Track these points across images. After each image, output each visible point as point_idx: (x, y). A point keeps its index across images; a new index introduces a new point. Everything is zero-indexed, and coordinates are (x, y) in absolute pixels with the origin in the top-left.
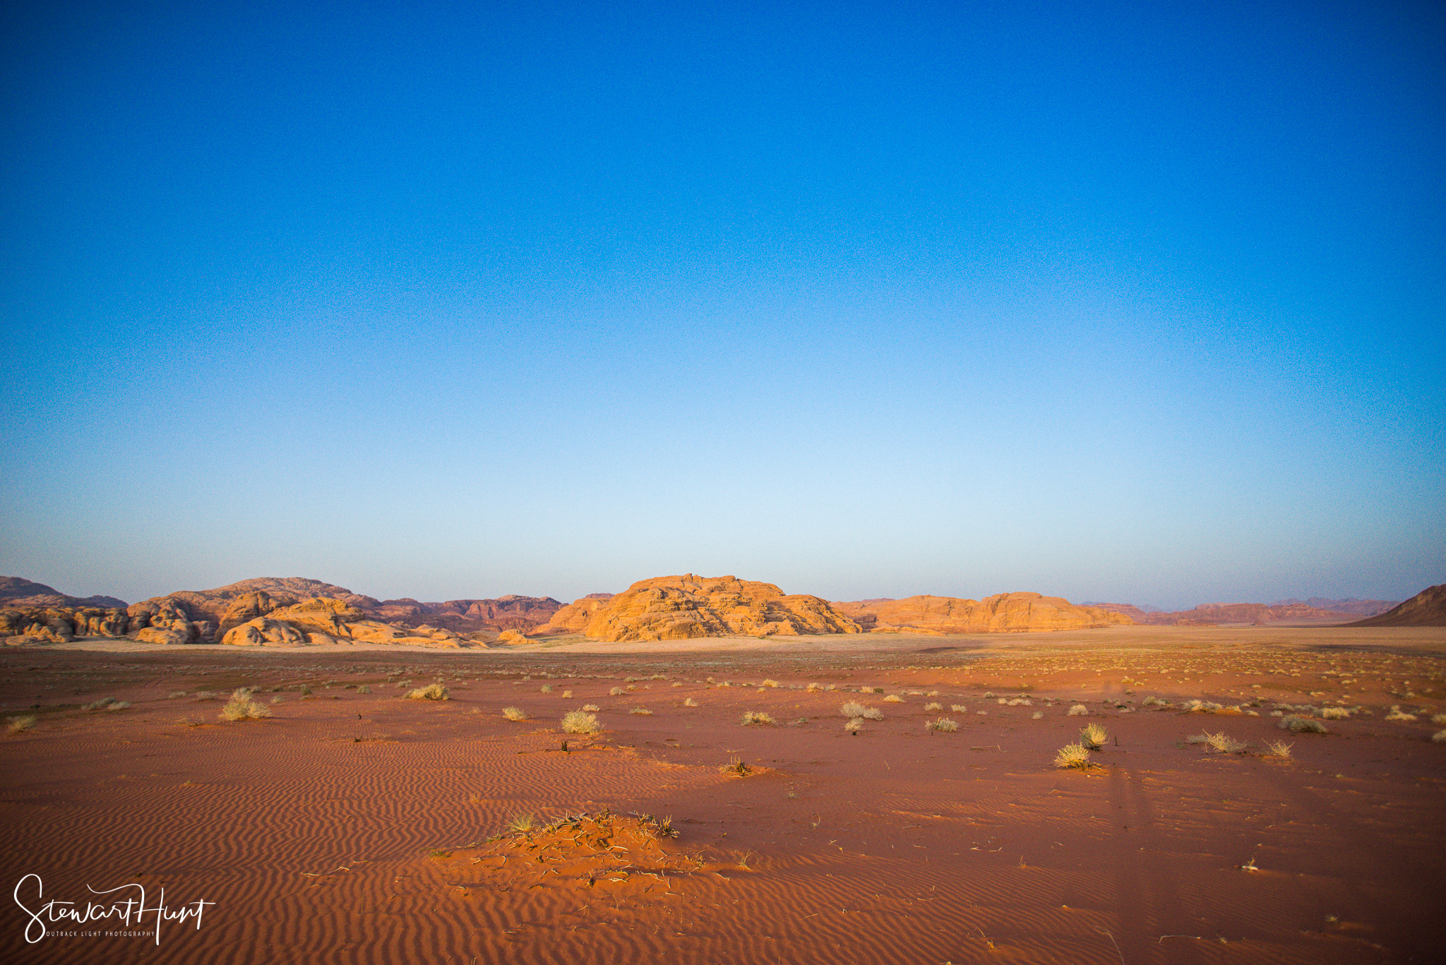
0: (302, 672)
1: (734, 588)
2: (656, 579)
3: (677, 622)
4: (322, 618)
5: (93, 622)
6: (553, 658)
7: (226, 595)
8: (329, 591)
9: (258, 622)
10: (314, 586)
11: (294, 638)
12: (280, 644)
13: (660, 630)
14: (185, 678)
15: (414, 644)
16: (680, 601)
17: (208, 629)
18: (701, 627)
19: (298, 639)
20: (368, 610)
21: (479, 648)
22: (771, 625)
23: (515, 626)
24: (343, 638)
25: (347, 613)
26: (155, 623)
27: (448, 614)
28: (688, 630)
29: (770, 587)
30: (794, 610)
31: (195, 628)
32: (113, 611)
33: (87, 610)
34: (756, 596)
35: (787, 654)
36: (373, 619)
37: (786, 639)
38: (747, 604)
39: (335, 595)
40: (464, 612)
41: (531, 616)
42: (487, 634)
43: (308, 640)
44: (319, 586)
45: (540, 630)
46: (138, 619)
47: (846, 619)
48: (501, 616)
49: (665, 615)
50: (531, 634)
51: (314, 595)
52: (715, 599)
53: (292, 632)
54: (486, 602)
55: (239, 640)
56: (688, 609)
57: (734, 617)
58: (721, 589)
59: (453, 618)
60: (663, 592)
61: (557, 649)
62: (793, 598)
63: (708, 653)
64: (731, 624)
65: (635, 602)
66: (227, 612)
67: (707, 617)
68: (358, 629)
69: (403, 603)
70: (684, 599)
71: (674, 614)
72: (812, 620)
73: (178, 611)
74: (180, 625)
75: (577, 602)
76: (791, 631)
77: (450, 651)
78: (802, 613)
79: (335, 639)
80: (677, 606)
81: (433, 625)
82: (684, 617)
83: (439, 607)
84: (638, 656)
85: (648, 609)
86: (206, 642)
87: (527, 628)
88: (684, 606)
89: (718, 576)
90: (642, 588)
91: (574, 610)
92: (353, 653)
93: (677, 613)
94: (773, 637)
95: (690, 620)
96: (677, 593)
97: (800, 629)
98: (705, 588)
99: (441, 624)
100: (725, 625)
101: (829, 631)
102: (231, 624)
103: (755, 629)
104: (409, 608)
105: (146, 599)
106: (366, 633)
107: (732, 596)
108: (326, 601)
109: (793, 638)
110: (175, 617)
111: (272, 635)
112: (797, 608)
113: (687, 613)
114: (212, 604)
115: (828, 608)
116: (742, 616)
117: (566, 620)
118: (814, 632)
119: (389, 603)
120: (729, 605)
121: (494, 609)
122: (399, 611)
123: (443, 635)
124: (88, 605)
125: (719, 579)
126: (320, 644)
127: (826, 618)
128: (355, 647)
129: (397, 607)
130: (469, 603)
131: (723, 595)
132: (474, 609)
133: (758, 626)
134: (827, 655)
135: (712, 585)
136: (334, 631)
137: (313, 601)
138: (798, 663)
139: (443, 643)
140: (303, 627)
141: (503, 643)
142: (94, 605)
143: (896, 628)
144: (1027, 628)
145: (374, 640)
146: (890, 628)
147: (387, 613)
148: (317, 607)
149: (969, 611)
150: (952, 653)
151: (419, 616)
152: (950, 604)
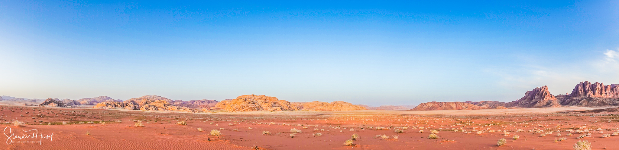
0: (156, 117)
1: (265, 98)
2: (244, 95)
3: (249, 107)
4: (161, 105)
5: (118, 104)
6: (215, 115)
7: (140, 99)
9: (147, 105)
10: (158, 97)
11: (155, 109)
12: (152, 111)
13: (245, 109)
14: (132, 117)
15: (182, 111)
16: (250, 101)
17: (137, 106)
18: (255, 108)
19: (156, 109)
20: (171, 103)
21: (197, 113)
22: (274, 108)
23: (205, 107)
24: (166, 109)
25: (167, 104)
26: (128, 105)
27: (189, 104)
28: (252, 109)
29: (275, 98)
30: (281, 104)
31: (135, 106)
32: (121, 102)
34: (270, 100)
35: (279, 115)
36: (173, 105)
37: (278, 112)
38: (268, 102)
39: (164, 99)
40: (193, 103)
41: (210, 104)
42: (199, 109)
43: (158, 110)
44: (161, 97)
45: (212, 108)
46: (125, 104)
47: (295, 107)
48: (202, 104)
49: (246, 105)
50: (210, 109)
51: (158, 99)
52: (259, 101)
53: (155, 108)
54: (198, 101)
55: (143, 109)
56: (252, 103)
57: (264, 106)
58: (261, 99)
59: (191, 105)
60: (246, 99)
61: (217, 113)
62: (281, 101)
63: (256, 115)
64: (263, 108)
65: (238, 101)
66: (141, 103)
67: (257, 106)
68: (170, 107)
69: (179, 101)
70: (251, 101)
71: (248, 105)
72: (285, 107)
73: (132, 103)
74: (132, 105)
75: (222, 101)
76: (280, 109)
77: (190, 113)
78: (283, 105)
79: (165, 109)
80: (249, 103)
81: (186, 107)
82: (251, 106)
83: (187, 102)
84: (239, 115)
85: (242, 103)
86: (137, 109)
87: (208, 108)
88: (251, 103)
89: (260, 95)
90: (240, 98)
91: (221, 103)
92: (168, 113)
93: (249, 104)
94: (275, 111)
95: (253, 106)
96: (249, 99)
97: (282, 109)
98: (257, 98)
99: (188, 106)
100: (262, 108)
101: (290, 110)
102: (141, 105)
103: (270, 109)
104: (181, 102)
105: (126, 100)
106: (171, 108)
107: (264, 100)
108: (162, 101)
109: (280, 111)
110: (131, 104)
111: (150, 108)
112: (282, 104)
113: (252, 105)
114: (138, 101)
115: (290, 104)
116: (266, 105)
117: (219, 106)
118: (286, 110)
119: (176, 101)
120: (263, 103)
121: (200, 103)
122: (178, 103)
123: (188, 109)
125: (261, 96)
126: (161, 111)
127: (289, 106)
128: (169, 112)
129: (178, 102)
130: (194, 101)
131: (262, 100)
132: (195, 103)
133: (270, 108)
134: (289, 116)
135: (259, 97)
136: (164, 108)
137: (158, 101)
138: (281, 118)
139: (188, 111)
140: (157, 107)
141: (203, 111)
142: (118, 101)
143: (308, 109)
144: (341, 110)
145: (173, 110)
146: (307, 109)
147: (176, 103)
148: (160, 102)
149: (327, 106)
150: (322, 116)
151: (183, 104)
152: (323, 103)
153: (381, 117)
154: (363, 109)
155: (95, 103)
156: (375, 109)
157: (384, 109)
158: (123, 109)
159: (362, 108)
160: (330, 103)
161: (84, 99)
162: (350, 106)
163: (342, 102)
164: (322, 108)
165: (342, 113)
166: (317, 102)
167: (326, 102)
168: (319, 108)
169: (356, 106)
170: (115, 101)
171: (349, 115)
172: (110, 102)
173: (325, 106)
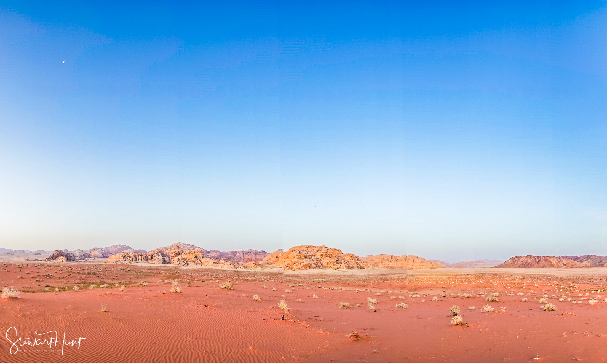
0: (187, 275)
1: (325, 250)
2: (297, 247)
3: (305, 263)
4: (192, 257)
5: (140, 257)
6: (265, 274)
7: (171, 249)
8: (194, 247)
10: (188, 246)
11: (184, 264)
13: (299, 266)
14: (163, 275)
15: (220, 267)
16: (306, 255)
17: (168, 259)
18: (313, 265)
19: (185, 264)
20: (205, 254)
21: (241, 269)
22: (338, 265)
23: (252, 261)
24: (199, 264)
25: (199, 255)
26: (154, 257)
27: (230, 256)
28: (309, 266)
29: (338, 250)
30: (346, 259)
31: (164, 259)
32: (144, 254)
33: (138, 254)
34: (333, 254)
35: (344, 276)
36: (207, 258)
37: (344, 272)
38: (330, 257)
39: (195, 249)
40: (235, 256)
41: (258, 257)
42: (243, 263)
43: (188, 264)
44: (190, 246)
45: (260, 263)
46: (150, 256)
47: (364, 263)
48: (247, 257)
49: (301, 260)
50: (258, 264)
51: (189, 249)
52: (318, 254)
53: (183, 262)
54: (242, 252)
55: (175, 263)
56: (309, 258)
57: (325, 262)
58: (321, 251)
59: (232, 257)
60: (300, 252)
61: (267, 270)
62: (346, 255)
63: (314, 275)
64: (324, 264)
65: (291, 255)
66: (172, 253)
67: (315, 261)
68: (204, 260)
69: (215, 251)
70: (308, 254)
71: (304, 260)
72: (353, 263)
73: (159, 254)
74: (160, 258)
75: (274, 253)
76: (345, 267)
77: (231, 269)
78: (349, 261)
79: (197, 264)
80: (305, 257)
81: (225, 260)
82: (307, 261)
83: (227, 253)
85: (296, 258)
86: (167, 263)
87: (255, 262)
88: (308, 257)
89: (320, 246)
90: (292, 250)
91: (273, 256)
92: (202, 269)
93: (305, 260)
94: (339, 269)
95: (309, 262)
96: (305, 252)
97: (348, 267)
98: (315, 250)
99: (228, 259)
100: (322, 265)
101: (358, 268)
102: (173, 257)
103: (333, 266)
104: (218, 253)
105: (151, 250)
106: (206, 262)
107: (325, 253)
108: (193, 251)
109: (346, 270)
110: (159, 256)
112: (347, 259)
113: (309, 260)
114: (168, 251)
115: (358, 259)
116: (327, 261)
117: (270, 259)
118: (353, 268)
119: (211, 251)
120: (324, 257)
121: (245, 254)
122: (215, 254)
123: (229, 263)
124: (138, 252)
125: (320, 247)
126: (192, 266)
127: (357, 263)
128: (203, 267)
129: (214, 253)
130: (236, 252)
131: (321, 253)
132: (238, 254)
133: (333, 265)
134: (357, 277)
135: (317, 249)
136: (196, 261)
137: (189, 251)
138: (348, 280)
139: (229, 267)
140: (186, 260)
141: (248, 267)
142: (140, 252)
143: (373, 266)
144: (412, 268)
145: (208, 264)
146: (371, 266)
147: (211, 255)
148: (190, 253)
149: (397, 260)
150: (392, 276)
151: (220, 257)
152: (391, 257)
153: (460, 278)
154: (439, 266)
155: (109, 255)
156: (451, 266)
157: (462, 266)
158: (147, 263)
159: (437, 266)
160: (400, 256)
161: (95, 249)
162: (422, 262)
163: (414, 256)
164: (391, 264)
165: (414, 273)
166: (383, 256)
167: (395, 255)
168: (387, 263)
169: (431, 263)
170: (135, 251)
171: (422, 275)
172: (129, 253)
173: (394, 262)
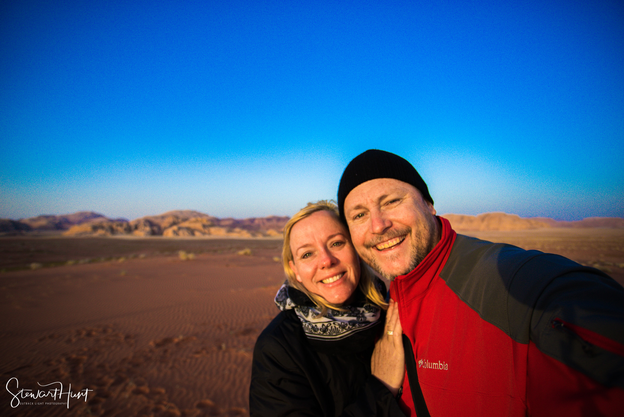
4: (199, 226)
7: (163, 217)
8: (200, 215)
9: (175, 228)
10: (193, 213)
11: (188, 234)
12: (184, 236)
15: (234, 236)
17: (158, 230)
19: (190, 234)
20: (216, 222)
21: (260, 237)
23: (273, 228)
24: (207, 233)
25: (208, 224)
26: (139, 228)
27: (247, 223)
31: (153, 230)
36: (217, 226)
39: (203, 217)
40: (253, 223)
41: (281, 224)
42: (263, 231)
43: (193, 234)
44: (197, 214)
46: (134, 227)
48: (268, 224)
50: (280, 231)
51: (194, 217)
53: (188, 231)
54: (261, 219)
55: (169, 234)
59: (249, 225)
66: (164, 224)
68: (213, 230)
69: (229, 219)
73: (147, 223)
74: (148, 229)
77: (249, 238)
79: (204, 234)
81: (241, 228)
83: (243, 221)
86: (157, 235)
87: (278, 229)
92: (211, 239)
99: (244, 227)
102: (166, 228)
104: (231, 221)
105: (135, 219)
106: (216, 232)
108: (200, 219)
110: (146, 226)
111: (181, 232)
114: (158, 220)
119: (224, 219)
121: (265, 222)
122: (227, 223)
123: (245, 232)
126: (198, 236)
128: (212, 237)
129: (227, 221)
130: (255, 219)
132: (257, 221)
136: (203, 231)
137: (194, 219)
139: (245, 235)
140: (192, 229)
141: (269, 235)
142: (119, 221)
145: (219, 233)
147: (223, 223)
148: (197, 221)
151: (235, 224)
158: (129, 235)
161: (40, 218)
170: (112, 221)
172: (102, 222)
